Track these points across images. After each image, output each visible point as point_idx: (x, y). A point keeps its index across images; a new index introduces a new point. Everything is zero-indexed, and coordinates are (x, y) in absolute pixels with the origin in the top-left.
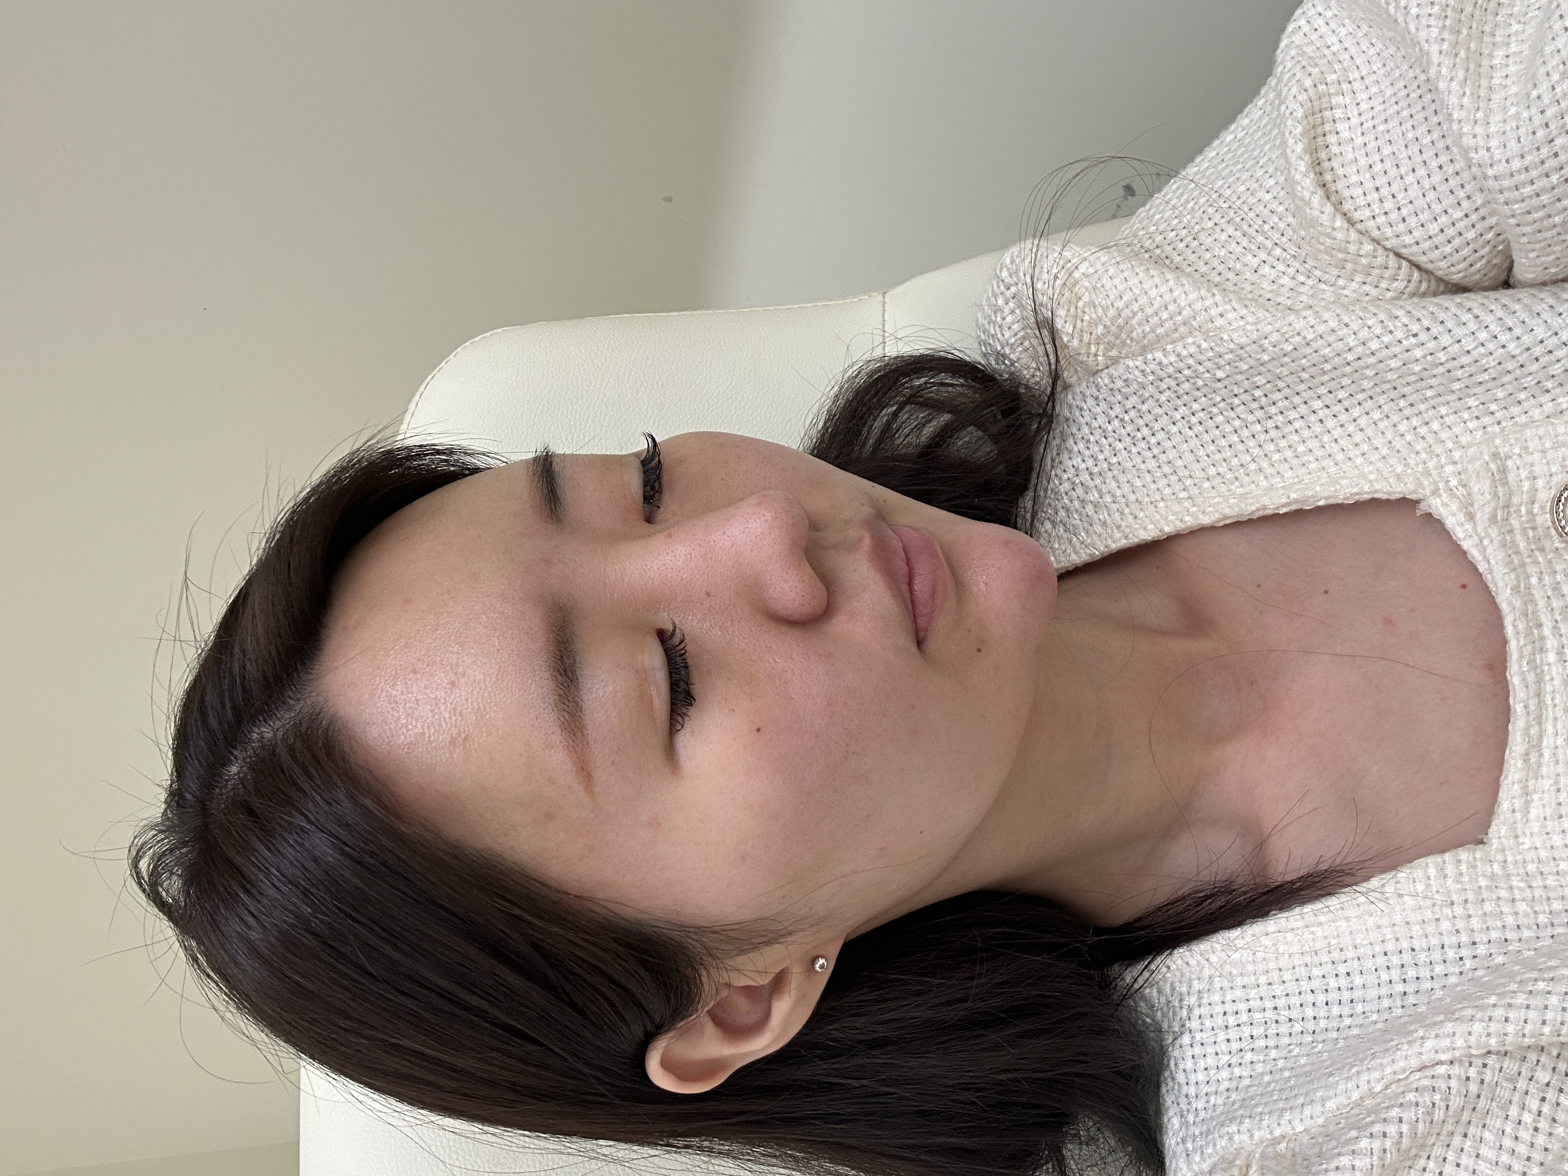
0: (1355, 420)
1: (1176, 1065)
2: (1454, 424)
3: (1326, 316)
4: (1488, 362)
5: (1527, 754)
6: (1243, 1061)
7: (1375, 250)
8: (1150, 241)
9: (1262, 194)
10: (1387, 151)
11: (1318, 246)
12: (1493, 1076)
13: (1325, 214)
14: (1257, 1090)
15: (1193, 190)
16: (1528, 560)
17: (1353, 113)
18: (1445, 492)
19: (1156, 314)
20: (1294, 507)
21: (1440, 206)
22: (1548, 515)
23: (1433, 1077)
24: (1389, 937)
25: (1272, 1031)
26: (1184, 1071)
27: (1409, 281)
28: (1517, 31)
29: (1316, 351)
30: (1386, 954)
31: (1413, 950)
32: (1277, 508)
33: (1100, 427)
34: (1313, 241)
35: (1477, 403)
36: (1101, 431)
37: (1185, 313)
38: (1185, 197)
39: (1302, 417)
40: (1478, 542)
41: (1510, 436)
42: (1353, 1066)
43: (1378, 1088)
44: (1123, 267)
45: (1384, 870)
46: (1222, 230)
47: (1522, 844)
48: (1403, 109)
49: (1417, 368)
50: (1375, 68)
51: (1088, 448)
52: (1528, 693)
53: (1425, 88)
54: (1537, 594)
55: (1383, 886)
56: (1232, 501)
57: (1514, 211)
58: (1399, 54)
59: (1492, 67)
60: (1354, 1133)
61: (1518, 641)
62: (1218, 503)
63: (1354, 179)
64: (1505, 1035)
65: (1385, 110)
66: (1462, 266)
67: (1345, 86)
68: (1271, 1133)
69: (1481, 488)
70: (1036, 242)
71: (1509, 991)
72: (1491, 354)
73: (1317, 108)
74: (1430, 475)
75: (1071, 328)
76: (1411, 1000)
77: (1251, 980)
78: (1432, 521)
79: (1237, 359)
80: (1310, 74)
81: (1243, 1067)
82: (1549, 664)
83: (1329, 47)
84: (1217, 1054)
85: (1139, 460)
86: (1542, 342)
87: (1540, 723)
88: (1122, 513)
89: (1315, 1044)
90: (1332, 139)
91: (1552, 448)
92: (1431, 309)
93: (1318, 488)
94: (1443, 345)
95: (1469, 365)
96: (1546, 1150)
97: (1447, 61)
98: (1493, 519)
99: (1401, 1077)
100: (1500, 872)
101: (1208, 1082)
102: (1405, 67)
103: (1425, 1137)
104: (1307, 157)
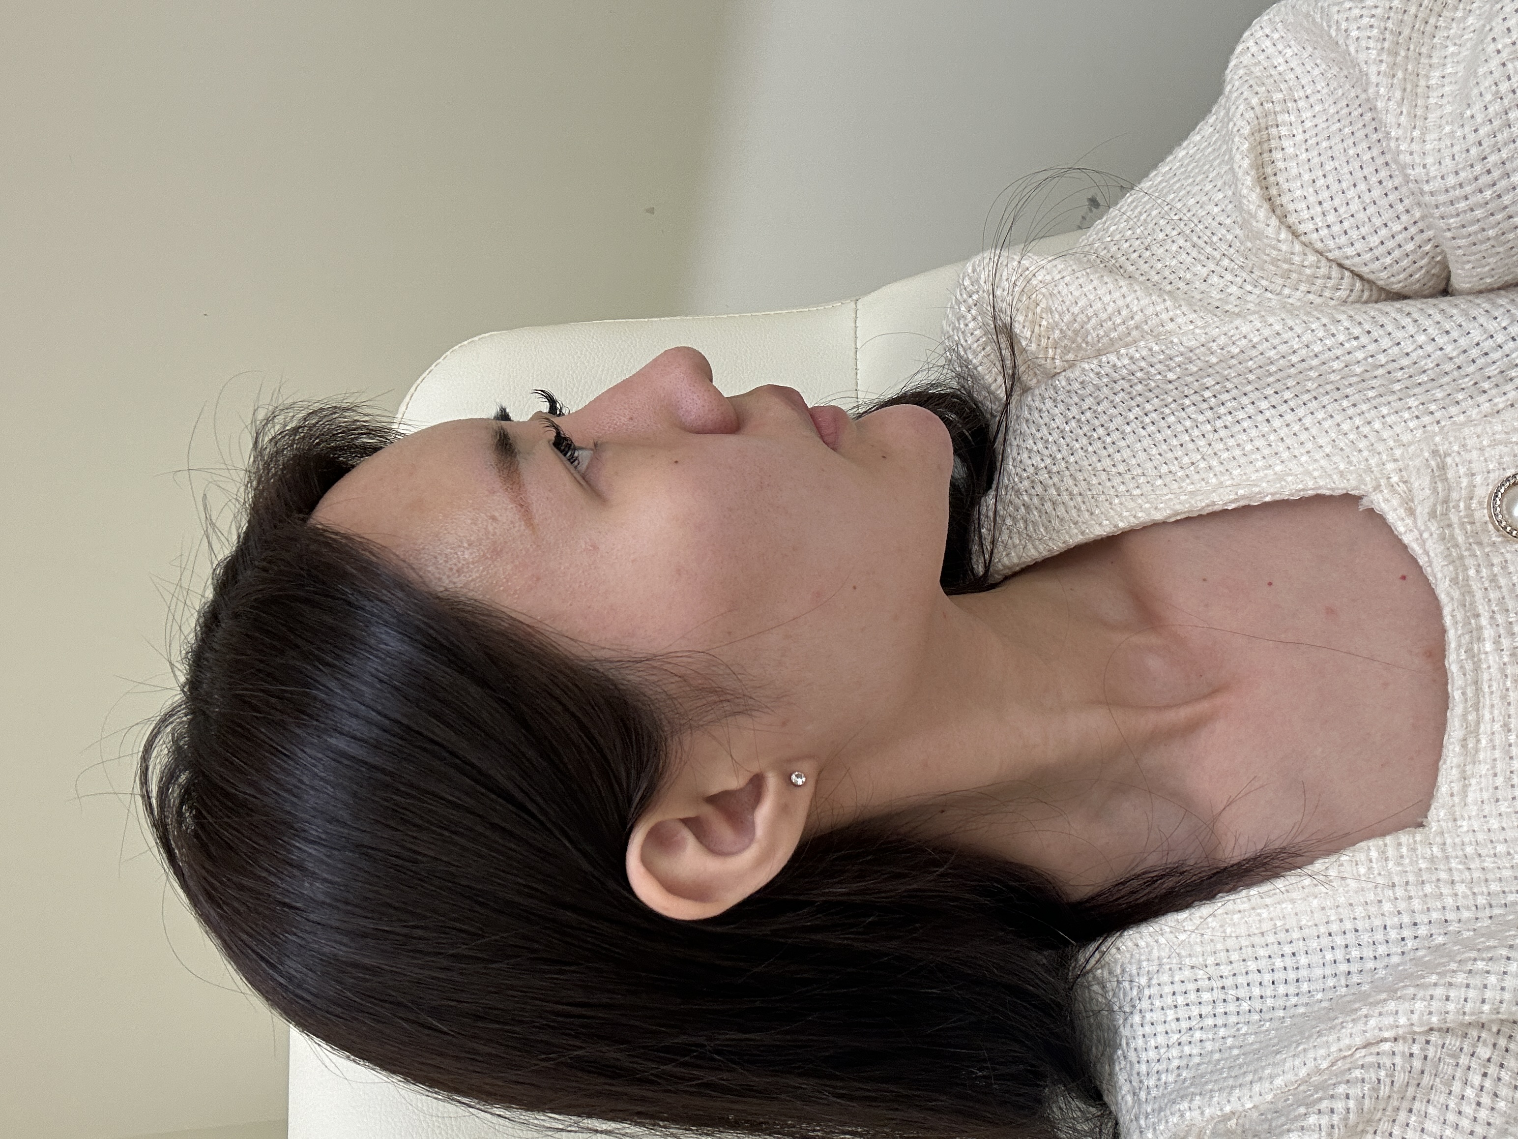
0: (1300, 420)
1: (1127, 1044)
2: (1395, 423)
3: (1271, 320)
4: (1426, 364)
5: (1465, 740)
6: (1193, 1040)
7: (1319, 261)
8: (1105, 252)
9: (1210, 207)
10: (1329, 166)
11: (1265, 257)
12: (1436, 1052)
13: (1270, 227)
14: (1206, 1068)
15: (1146, 203)
16: (1466, 553)
17: (1298, 130)
18: (1386, 488)
19: (1110, 319)
20: (1242, 503)
21: (1380, 219)
22: (1486, 511)
23: (1378, 1054)
24: (1333, 918)
25: (1220, 1009)
26: (1136, 1049)
27: (1352, 291)
28: (1452, 53)
29: (1262, 354)
30: (1330, 935)
31: (1357, 931)
32: (1226, 504)
33: (1058, 428)
34: (1260, 252)
35: (1416, 403)
36: (1058, 431)
37: (1137, 318)
38: (1139, 209)
39: (1250, 417)
40: (1418, 536)
41: (1450, 434)
42: (1299, 1044)
43: (1324, 1065)
44: (1078, 274)
45: (1328, 853)
46: (1173, 241)
47: (1460, 826)
48: (1345, 127)
49: (1358, 370)
50: (1319, 88)
51: (1047, 448)
52: (1466, 681)
53: (1366, 107)
54: (1475, 586)
55: (1327, 869)
56: (1183, 498)
57: (1449, 224)
58: (1342, 75)
59: (1428, 87)
60: (1302, 1110)
61: (1456, 630)
62: (1170, 499)
63: (1298, 193)
64: (1447, 1013)
65: (1328, 127)
66: (1402, 276)
67: (1290, 104)
68: (1221, 1110)
69: (1421, 485)
70: (998, 252)
71: (1448, 971)
72: (1429, 356)
73: (1263, 125)
74: (1372, 472)
75: (1029, 333)
76: (1355, 979)
77: (1198, 961)
78: (1375, 518)
79: (1187, 361)
80: (1257, 93)
81: (1193, 1045)
82: (1486, 653)
83: (1276, 67)
84: (1167, 1033)
85: (1095, 459)
86: (1478, 344)
87: (1477, 710)
88: (1079, 510)
89: (1262, 1023)
90: (1277, 155)
91: (1489, 446)
92: (1372, 314)
93: (1264, 485)
94: (1384, 347)
95: (1408, 367)
96: (1489, 1124)
97: (1385, 81)
98: (1433, 514)
99: (1346, 1054)
100: (1439, 855)
101: (1159, 1061)
102: (1347, 86)
103: (1372, 1112)
104: (1253, 173)
